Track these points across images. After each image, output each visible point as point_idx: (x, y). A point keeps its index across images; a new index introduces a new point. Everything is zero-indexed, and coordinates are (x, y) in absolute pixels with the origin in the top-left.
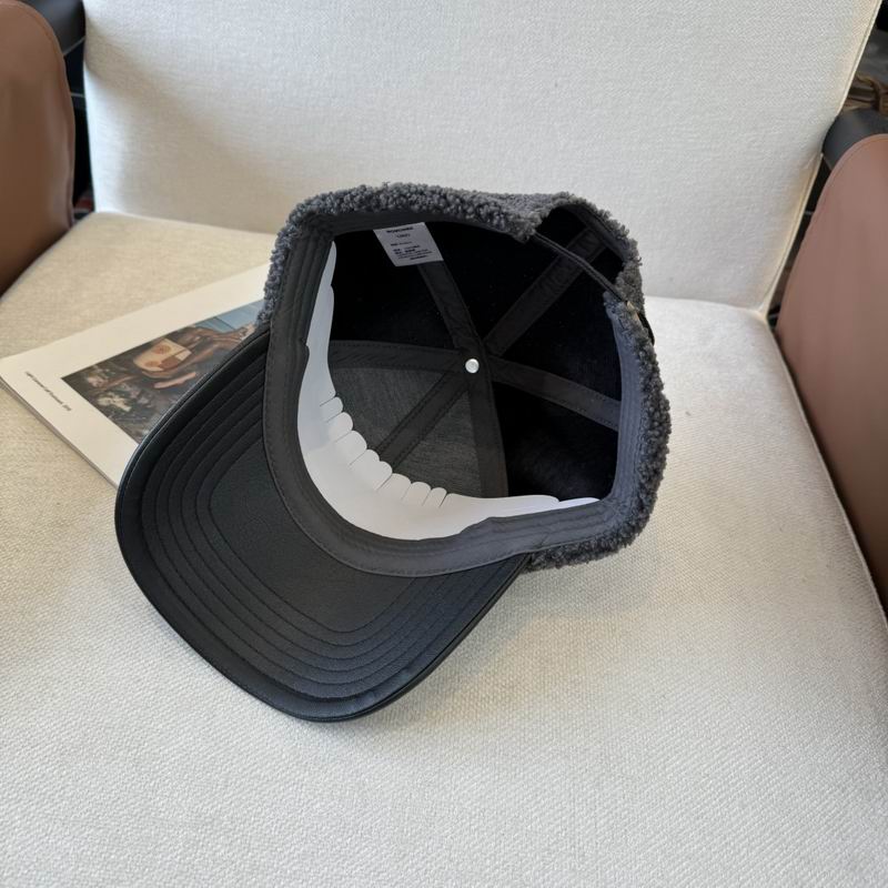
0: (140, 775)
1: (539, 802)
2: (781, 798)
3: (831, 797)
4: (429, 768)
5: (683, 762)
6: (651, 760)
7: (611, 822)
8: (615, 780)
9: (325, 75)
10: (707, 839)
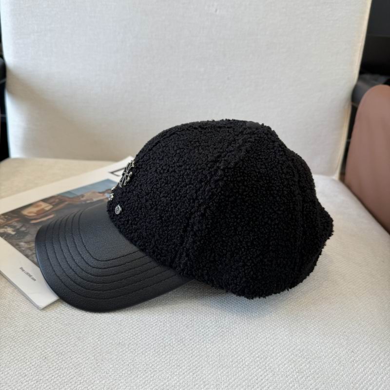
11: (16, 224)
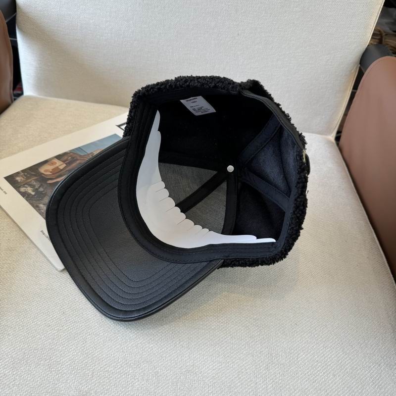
0: (51, 372)
1: (241, 378)
2: (351, 371)
3: (374, 369)
4: (188, 364)
5: (306, 356)
6: (291, 355)
7: (274, 386)
8: (275, 366)
9: (130, 30)
10: (319, 392)
11: (35, 183)
